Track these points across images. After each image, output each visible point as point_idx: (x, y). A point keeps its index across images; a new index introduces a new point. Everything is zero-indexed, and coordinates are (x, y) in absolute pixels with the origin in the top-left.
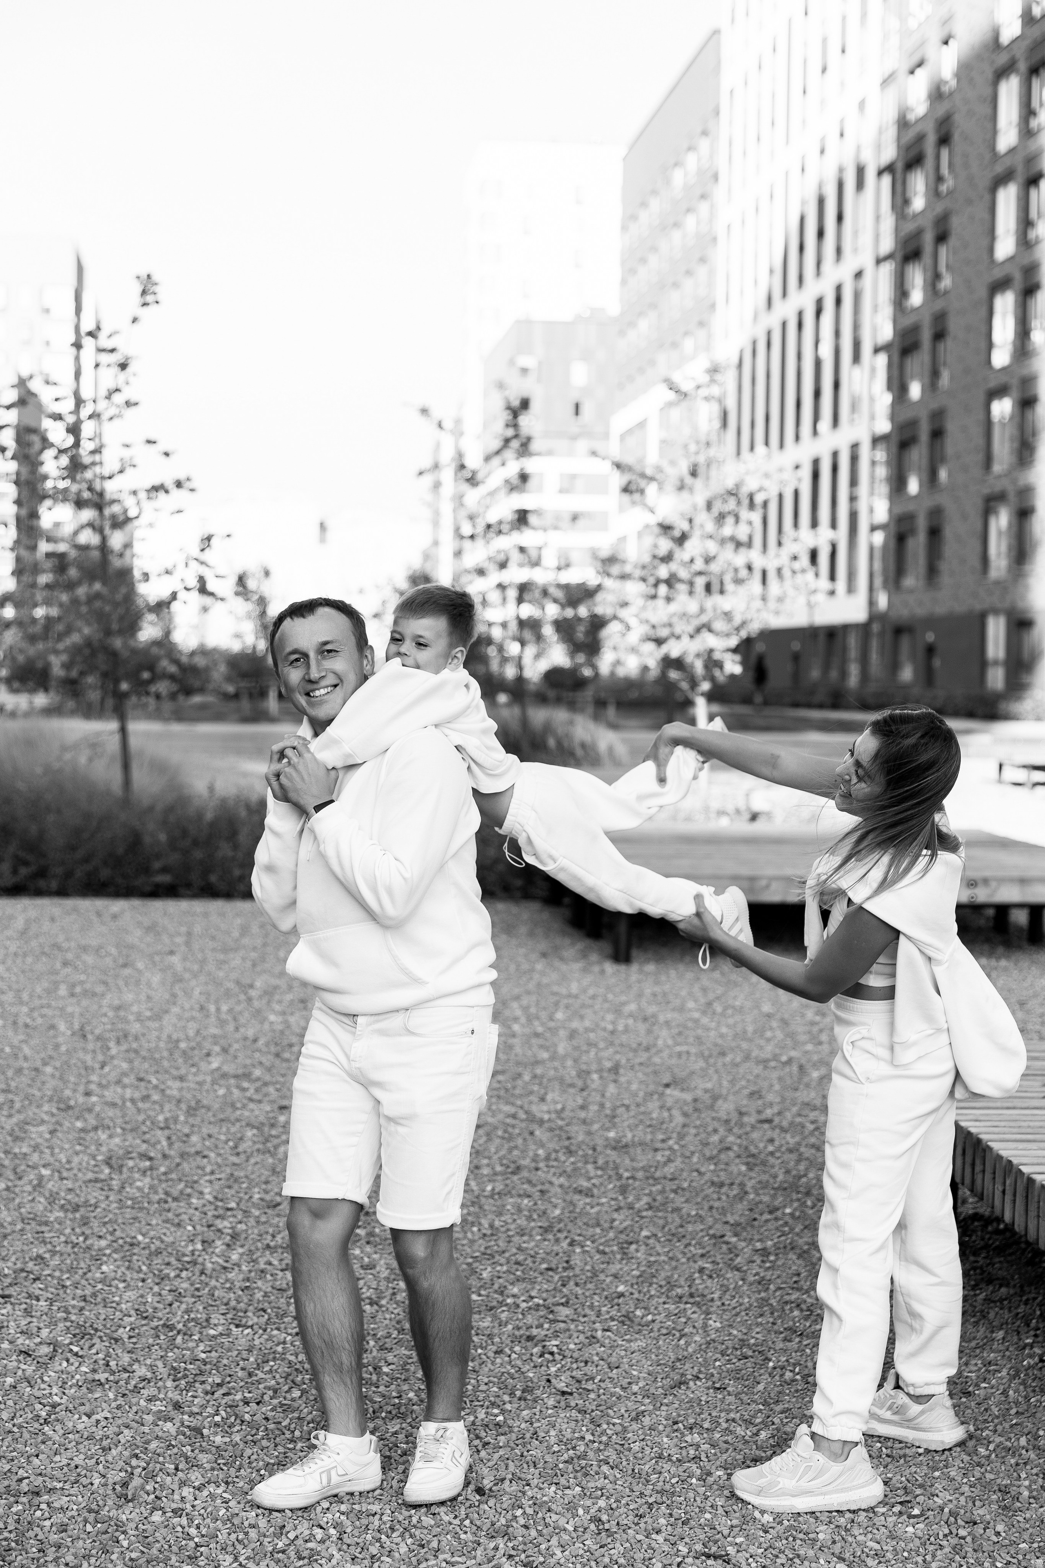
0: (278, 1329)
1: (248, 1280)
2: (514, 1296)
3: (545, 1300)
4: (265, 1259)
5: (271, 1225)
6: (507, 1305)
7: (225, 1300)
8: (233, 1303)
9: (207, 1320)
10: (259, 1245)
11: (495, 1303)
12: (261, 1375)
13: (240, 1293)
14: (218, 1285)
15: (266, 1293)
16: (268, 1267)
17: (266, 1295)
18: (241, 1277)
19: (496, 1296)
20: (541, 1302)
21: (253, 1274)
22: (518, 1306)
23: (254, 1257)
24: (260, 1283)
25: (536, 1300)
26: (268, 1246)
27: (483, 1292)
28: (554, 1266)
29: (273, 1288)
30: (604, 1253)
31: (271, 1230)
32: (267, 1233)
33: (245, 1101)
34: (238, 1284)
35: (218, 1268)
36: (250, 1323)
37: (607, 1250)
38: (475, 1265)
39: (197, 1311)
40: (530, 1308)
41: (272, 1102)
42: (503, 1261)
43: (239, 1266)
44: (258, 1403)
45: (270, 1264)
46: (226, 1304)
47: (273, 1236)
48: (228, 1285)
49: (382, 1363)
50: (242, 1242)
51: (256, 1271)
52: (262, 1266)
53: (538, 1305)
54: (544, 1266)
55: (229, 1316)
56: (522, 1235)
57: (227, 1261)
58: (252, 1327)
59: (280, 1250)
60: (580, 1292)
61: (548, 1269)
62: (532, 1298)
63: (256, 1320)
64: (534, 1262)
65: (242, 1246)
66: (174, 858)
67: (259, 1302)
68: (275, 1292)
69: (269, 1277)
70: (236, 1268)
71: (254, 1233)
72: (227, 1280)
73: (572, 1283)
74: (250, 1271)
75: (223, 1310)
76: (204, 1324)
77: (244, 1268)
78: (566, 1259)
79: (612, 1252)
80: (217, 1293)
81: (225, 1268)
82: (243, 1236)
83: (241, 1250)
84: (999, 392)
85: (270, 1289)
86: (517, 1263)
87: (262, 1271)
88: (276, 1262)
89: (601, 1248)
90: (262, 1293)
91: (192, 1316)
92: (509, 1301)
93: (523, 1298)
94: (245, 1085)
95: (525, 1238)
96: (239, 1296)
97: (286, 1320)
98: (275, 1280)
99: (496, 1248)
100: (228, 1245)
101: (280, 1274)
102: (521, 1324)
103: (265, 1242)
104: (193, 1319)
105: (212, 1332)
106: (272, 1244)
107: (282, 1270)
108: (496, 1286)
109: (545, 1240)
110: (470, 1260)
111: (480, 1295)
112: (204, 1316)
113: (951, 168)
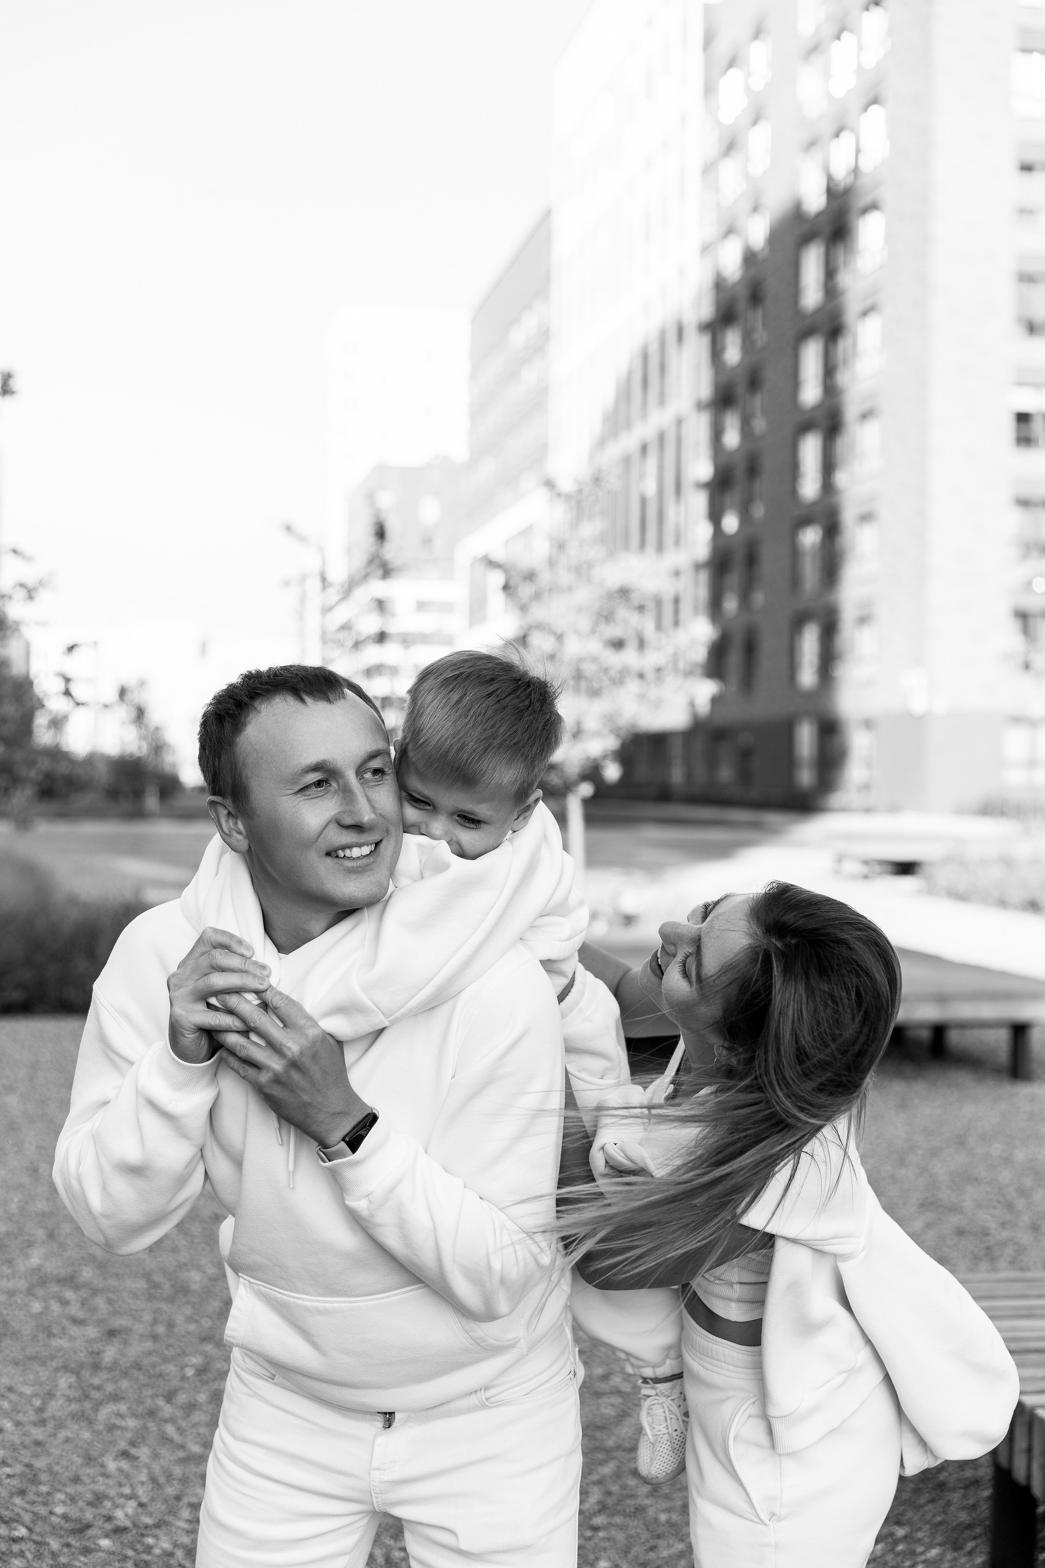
33: (65, 1322)
41: (100, 1322)
66: (27, 975)
84: (805, 521)
94: (69, 1294)
113: (764, 324)
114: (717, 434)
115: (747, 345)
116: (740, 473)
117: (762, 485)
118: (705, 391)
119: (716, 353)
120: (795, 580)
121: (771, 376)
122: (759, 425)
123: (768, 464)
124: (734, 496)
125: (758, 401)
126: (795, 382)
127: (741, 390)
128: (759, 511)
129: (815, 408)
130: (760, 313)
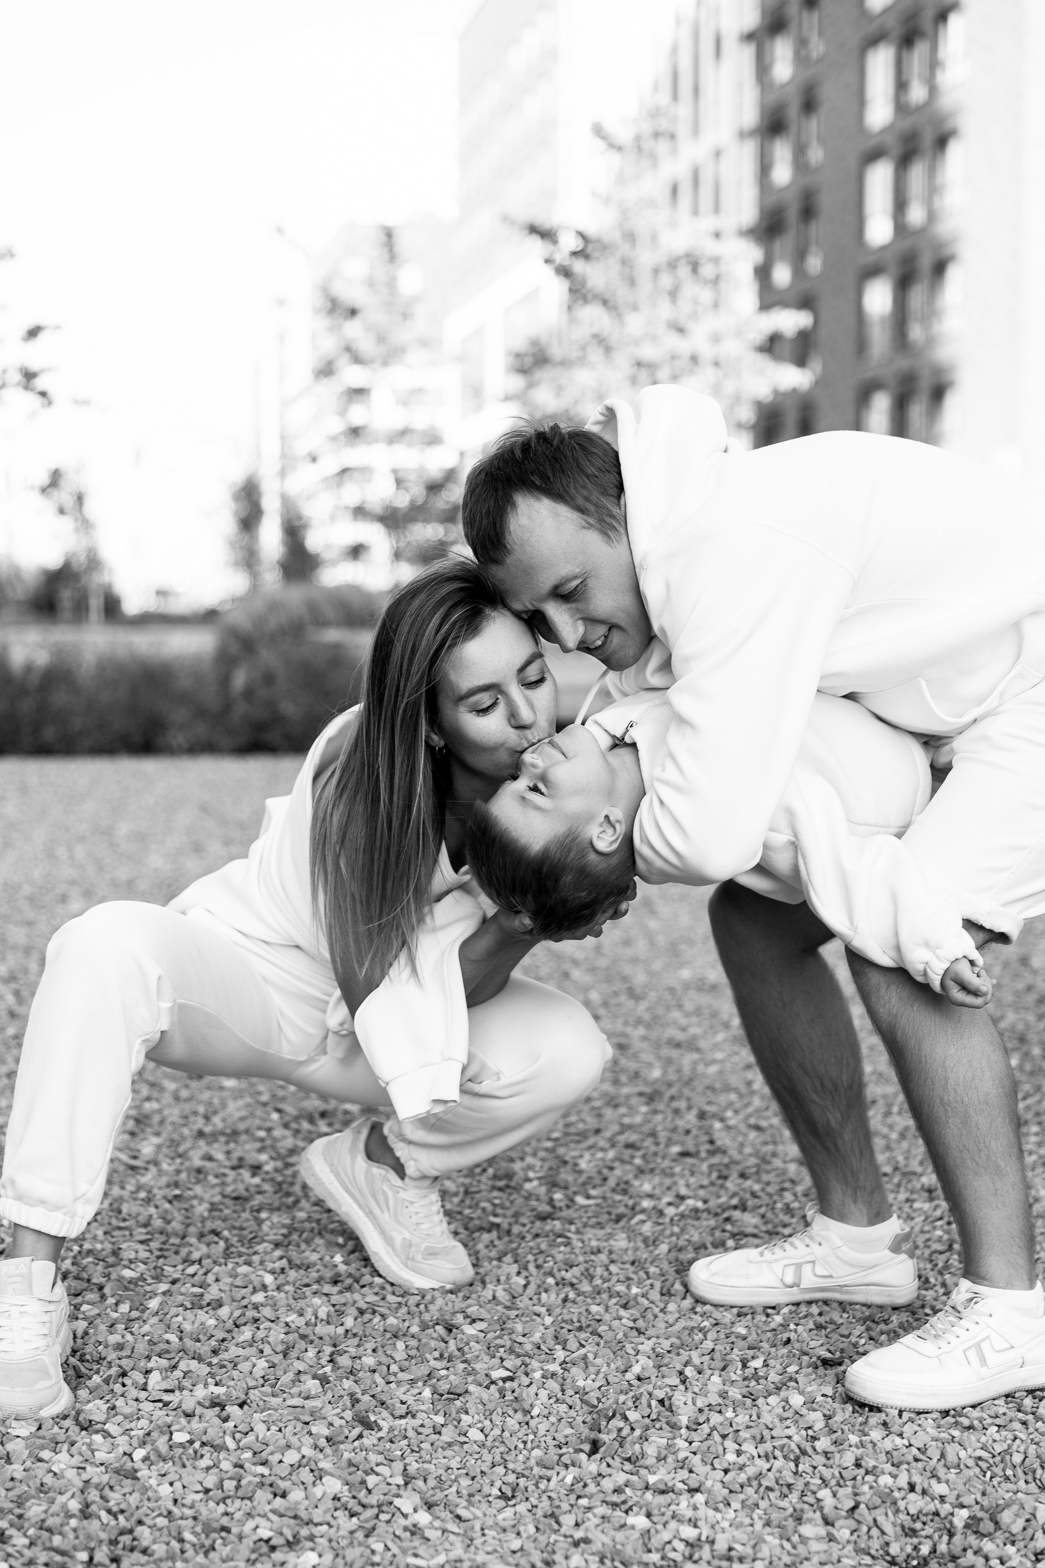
0: (249, 1263)
1: (176, 1185)
2: (650, 1196)
3: (705, 1202)
4: (200, 1153)
5: (199, 1102)
6: (643, 1211)
7: (142, 1219)
8: (158, 1223)
9: (115, 1253)
10: (186, 1131)
11: (621, 1210)
12: (234, 1351)
13: (167, 1206)
14: (126, 1194)
15: (212, 1204)
16: (208, 1165)
17: (213, 1207)
18: (164, 1180)
19: (618, 1197)
20: (700, 1204)
21: (183, 1176)
22: (661, 1213)
23: (181, 1149)
24: (198, 1190)
25: (690, 1202)
26: (201, 1134)
27: (593, 1192)
28: (691, 1148)
29: (224, 1196)
30: (758, 1128)
31: (201, 1109)
32: (195, 1113)
34: (159, 1193)
35: (121, 1168)
36: (196, 1255)
37: (764, 1124)
38: (561, 1151)
39: (95, 1238)
40: (682, 1216)
42: (602, 1143)
43: (156, 1163)
44: (241, 1406)
45: (210, 1158)
46: (145, 1225)
47: (207, 1118)
48: (142, 1195)
49: (459, 1319)
50: (156, 1128)
51: (189, 1170)
52: (197, 1162)
53: (696, 1210)
54: (675, 1149)
55: (155, 1245)
56: (616, 1106)
57: (135, 1157)
58: (200, 1261)
59: (222, 1139)
60: (757, 1187)
61: (685, 1154)
62: (682, 1198)
63: (204, 1249)
64: (657, 1144)
65: (157, 1134)
67: (203, 1220)
68: (228, 1202)
69: (212, 1180)
70: (153, 1169)
71: (174, 1114)
72: (139, 1188)
73: (734, 1175)
74: (178, 1172)
75: (140, 1233)
76: (111, 1260)
77: (165, 1166)
78: (706, 1138)
79: (771, 1126)
80: (125, 1208)
81: (133, 1168)
82: (156, 1118)
83: (155, 1140)
84: (872, 272)
85: (217, 1199)
86: (629, 1146)
87: (199, 1171)
88: (220, 1156)
89: (752, 1121)
90: (206, 1206)
91: (87, 1246)
92: (646, 1204)
93: (666, 1200)
95: (622, 1110)
96: (166, 1211)
97: (260, 1248)
98: (224, 1184)
99: (581, 1126)
100: (132, 1134)
101: (232, 1174)
102: (681, 1243)
103: (196, 1127)
104: (90, 1252)
105: (128, 1273)
106: (208, 1129)
107: (233, 1168)
108: (612, 1182)
109: (655, 1112)
110: (549, 1144)
111: (588, 1197)
112: (108, 1247)
113: (821, 33)
114: (765, 168)
115: (801, 58)
116: (792, 215)
117: (816, 229)
118: (750, 117)
119: (762, 68)
120: (861, 344)
121: (828, 94)
122: (816, 155)
123: (825, 202)
124: (785, 243)
125: (813, 125)
126: (860, 100)
127: (793, 112)
128: (814, 263)
129: (884, 130)
130: (816, 16)
